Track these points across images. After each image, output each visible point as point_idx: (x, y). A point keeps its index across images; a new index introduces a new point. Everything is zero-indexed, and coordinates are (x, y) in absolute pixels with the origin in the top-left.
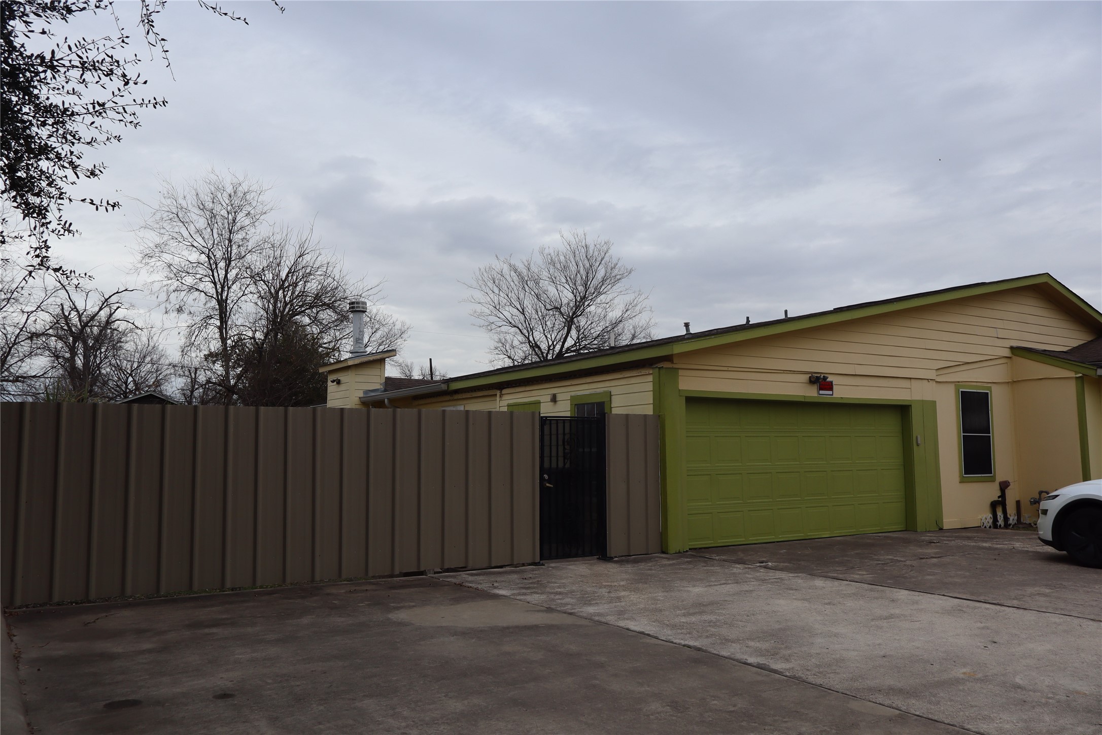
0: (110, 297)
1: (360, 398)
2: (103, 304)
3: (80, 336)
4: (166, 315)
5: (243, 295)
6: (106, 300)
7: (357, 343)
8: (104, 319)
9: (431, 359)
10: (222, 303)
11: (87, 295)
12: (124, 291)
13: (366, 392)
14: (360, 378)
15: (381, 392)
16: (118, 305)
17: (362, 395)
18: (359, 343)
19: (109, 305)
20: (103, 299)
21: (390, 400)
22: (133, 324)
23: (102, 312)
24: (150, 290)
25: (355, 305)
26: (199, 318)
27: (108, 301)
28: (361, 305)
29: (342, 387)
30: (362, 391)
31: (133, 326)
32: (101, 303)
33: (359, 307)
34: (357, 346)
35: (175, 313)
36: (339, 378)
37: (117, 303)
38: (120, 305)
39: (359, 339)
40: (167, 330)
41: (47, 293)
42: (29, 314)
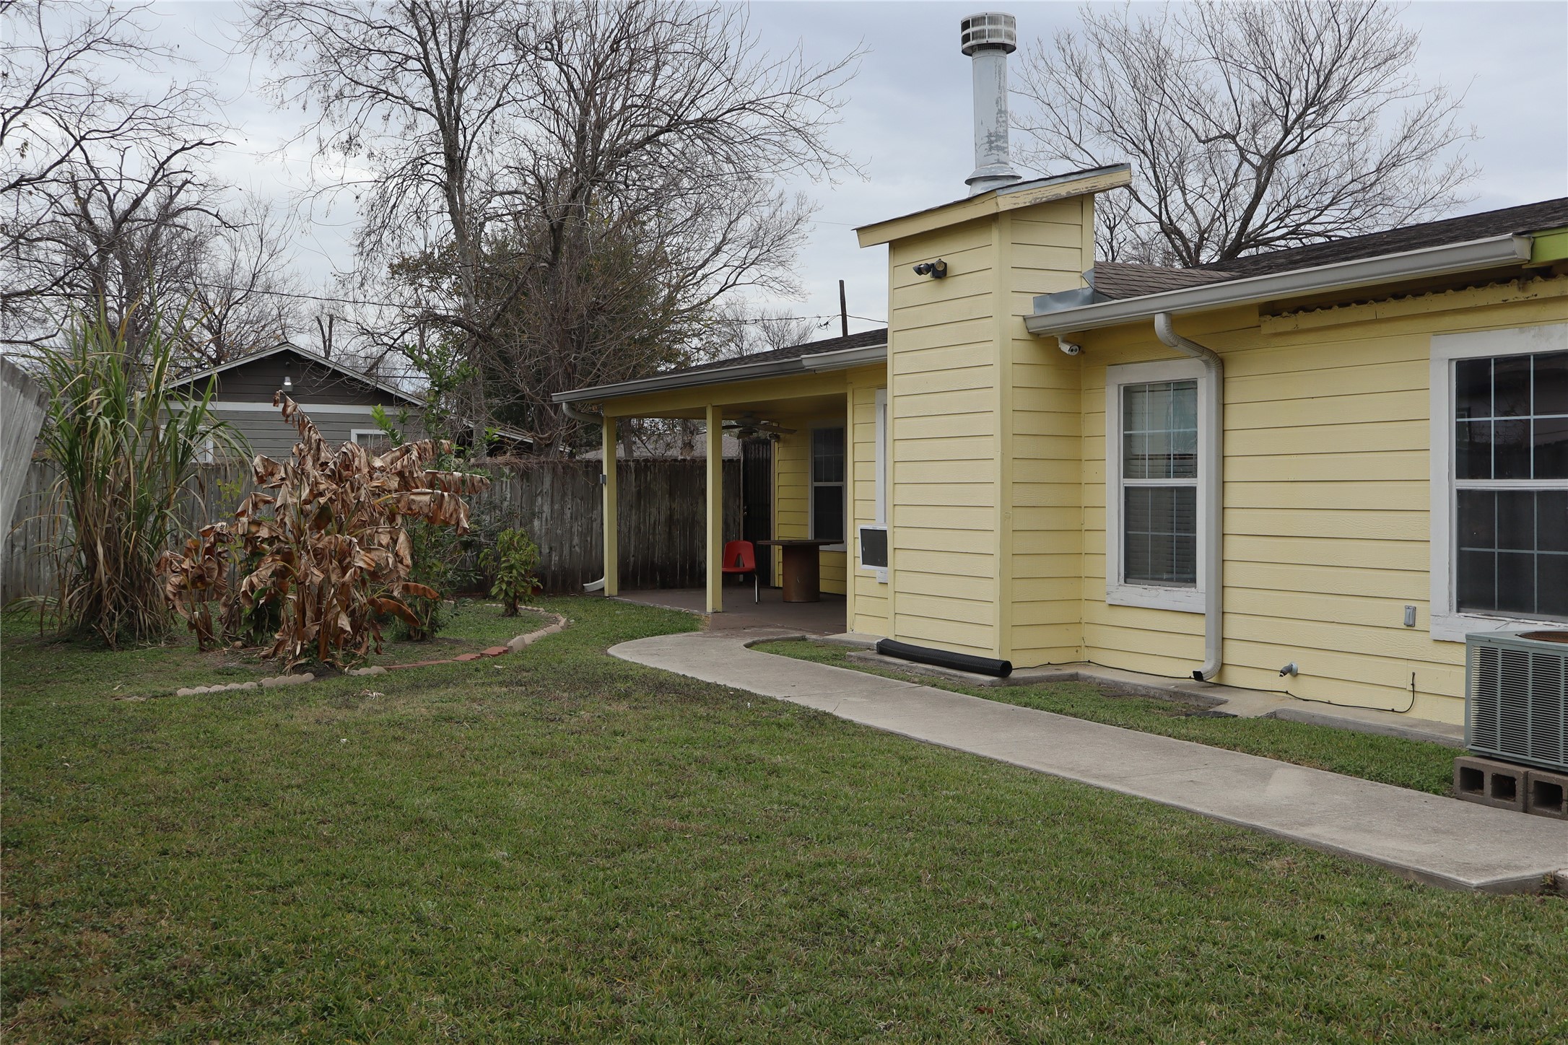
0: (169, 158)
1: (1025, 318)
2: (156, 173)
3: (112, 242)
4: (321, 156)
5: (498, 105)
6: (162, 165)
7: (991, 148)
8: (153, 212)
9: (842, 283)
10: (449, 123)
11: (122, 157)
12: (197, 144)
13: (1043, 299)
14: (1027, 257)
15: (1084, 302)
16: (184, 176)
17: (1030, 310)
18: (998, 148)
19: (167, 175)
20: (156, 165)
21: (1174, 319)
22: (216, 216)
23: (151, 195)
24: (280, 99)
25: (987, 27)
26: (396, 163)
27: (165, 166)
28: (1002, 27)
29: (950, 288)
30: (1032, 296)
31: (216, 222)
32: (153, 172)
33: (996, 33)
34: (992, 159)
35: (339, 155)
36: (943, 259)
37: (184, 171)
38: (189, 177)
39: (999, 137)
40: (327, 192)
41: (50, 62)
42: (7, 117)
